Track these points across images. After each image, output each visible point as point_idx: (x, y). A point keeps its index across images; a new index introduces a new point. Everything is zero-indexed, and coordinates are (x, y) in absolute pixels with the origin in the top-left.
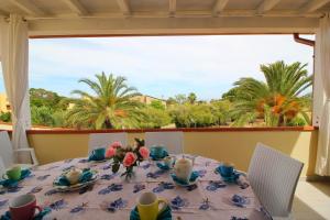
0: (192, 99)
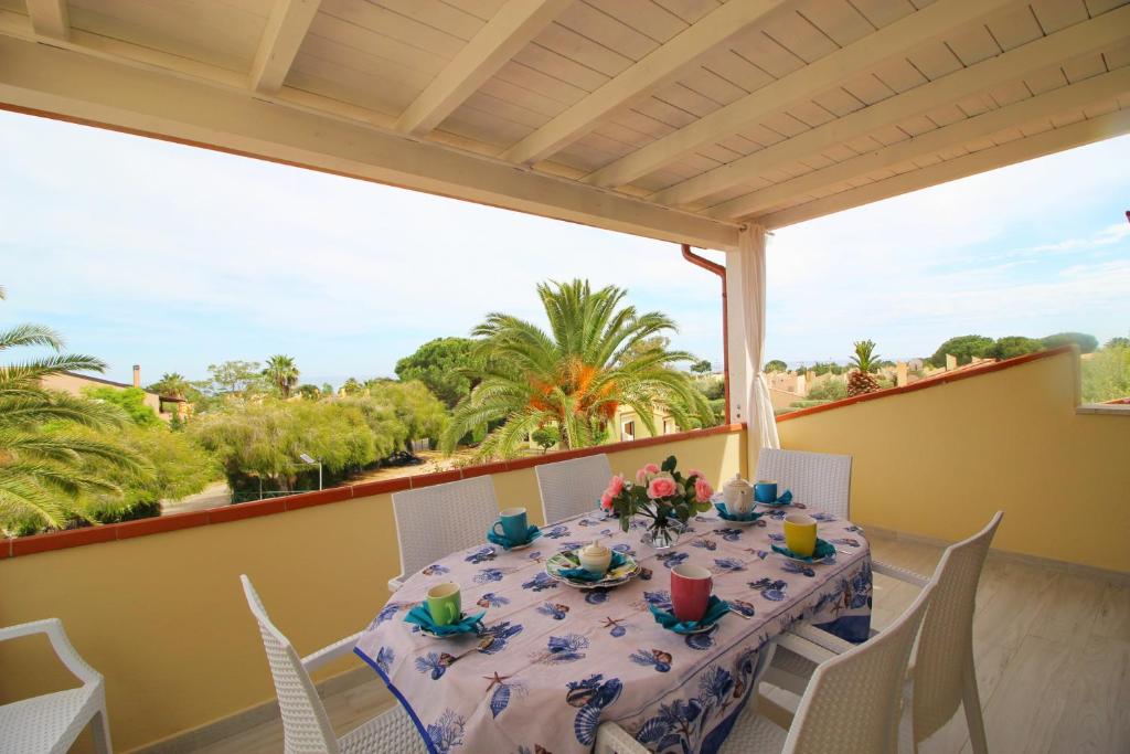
0: (282, 378)
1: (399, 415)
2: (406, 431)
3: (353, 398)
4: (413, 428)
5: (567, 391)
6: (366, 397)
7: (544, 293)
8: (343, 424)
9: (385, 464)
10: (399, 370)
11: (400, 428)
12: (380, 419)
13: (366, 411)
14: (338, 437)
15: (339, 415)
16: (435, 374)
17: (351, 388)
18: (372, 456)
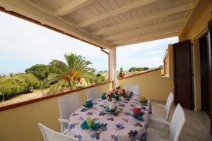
1: (26, 82)
2: (28, 85)
3: (12, 78)
4: (30, 84)
5: (71, 76)
6: (17, 77)
7: (65, 56)
8: (10, 84)
9: (22, 93)
10: (26, 71)
11: (27, 85)
12: (21, 82)
13: (17, 81)
14: (9, 87)
15: (9, 82)
16: (36, 72)
17: (11, 75)
18: (18, 91)
